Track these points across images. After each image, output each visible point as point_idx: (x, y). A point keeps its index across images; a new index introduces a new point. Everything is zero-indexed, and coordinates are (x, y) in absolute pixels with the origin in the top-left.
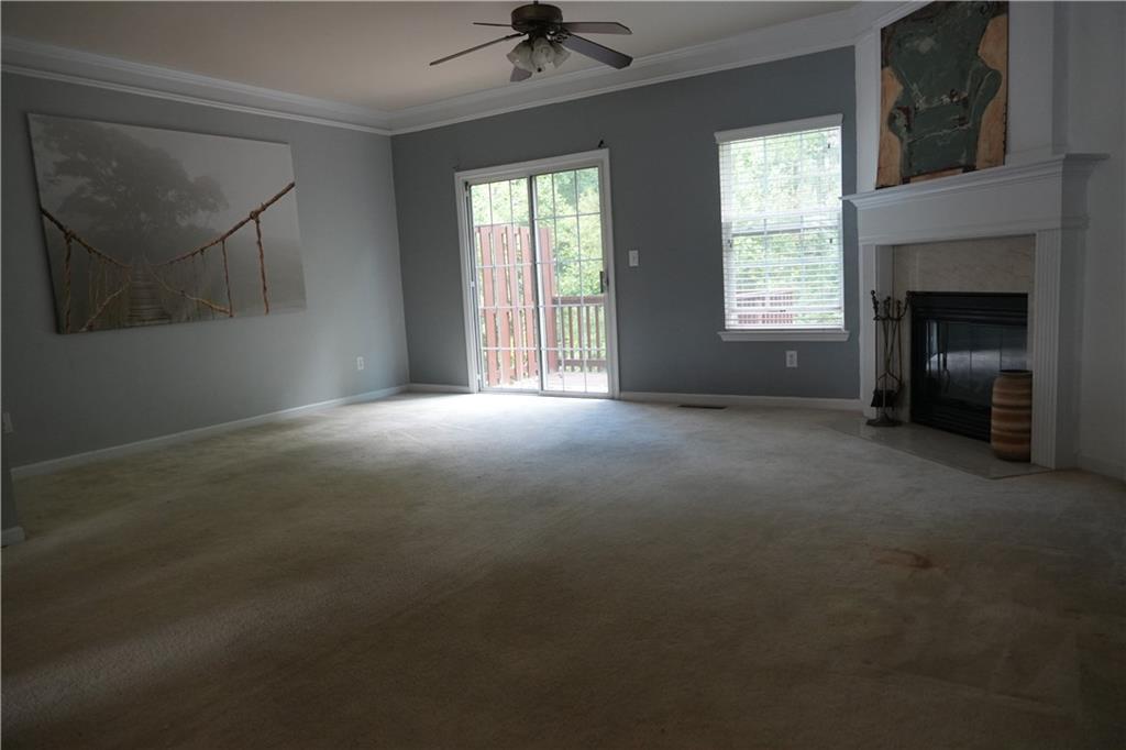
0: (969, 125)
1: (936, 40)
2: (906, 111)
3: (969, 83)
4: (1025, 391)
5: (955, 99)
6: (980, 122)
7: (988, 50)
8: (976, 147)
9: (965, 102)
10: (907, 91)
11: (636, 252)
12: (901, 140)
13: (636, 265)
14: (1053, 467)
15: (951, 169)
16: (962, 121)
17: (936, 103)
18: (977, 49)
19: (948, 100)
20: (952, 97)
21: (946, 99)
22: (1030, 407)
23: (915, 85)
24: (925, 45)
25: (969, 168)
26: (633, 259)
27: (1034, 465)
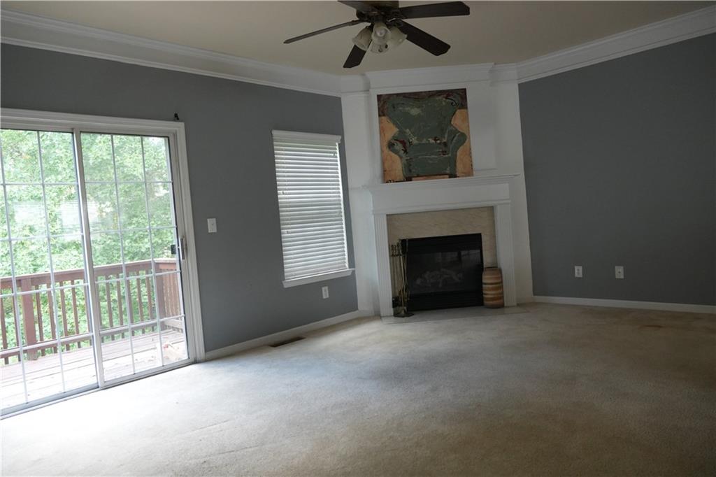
0: (450, 155)
1: (422, 110)
2: (403, 143)
3: (446, 136)
4: (500, 276)
5: (438, 142)
6: (456, 156)
7: (457, 122)
8: (455, 166)
9: (445, 144)
10: (401, 132)
11: (214, 220)
12: (401, 157)
13: (215, 231)
14: (515, 304)
15: (440, 175)
16: (444, 153)
17: (424, 141)
18: (451, 121)
19: (433, 141)
20: (435, 140)
21: (432, 141)
22: (502, 282)
23: (408, 130)
24: (415, 111)
25: (453, 176)
26: (212, 226)
27: (506, 307)
